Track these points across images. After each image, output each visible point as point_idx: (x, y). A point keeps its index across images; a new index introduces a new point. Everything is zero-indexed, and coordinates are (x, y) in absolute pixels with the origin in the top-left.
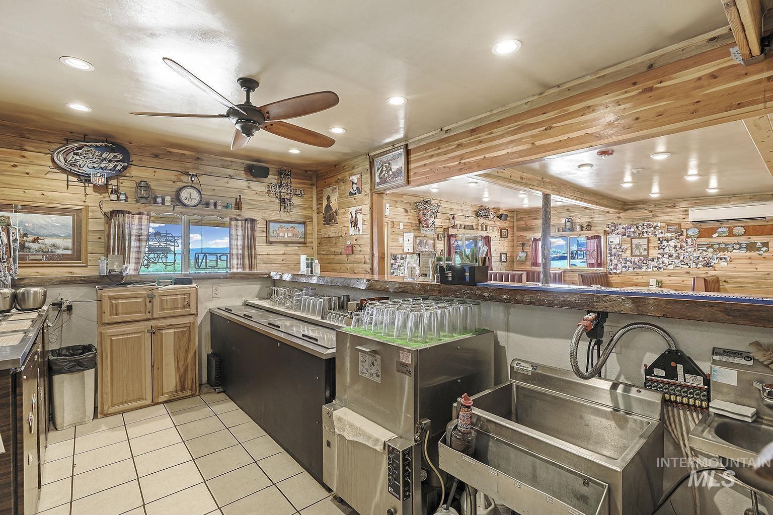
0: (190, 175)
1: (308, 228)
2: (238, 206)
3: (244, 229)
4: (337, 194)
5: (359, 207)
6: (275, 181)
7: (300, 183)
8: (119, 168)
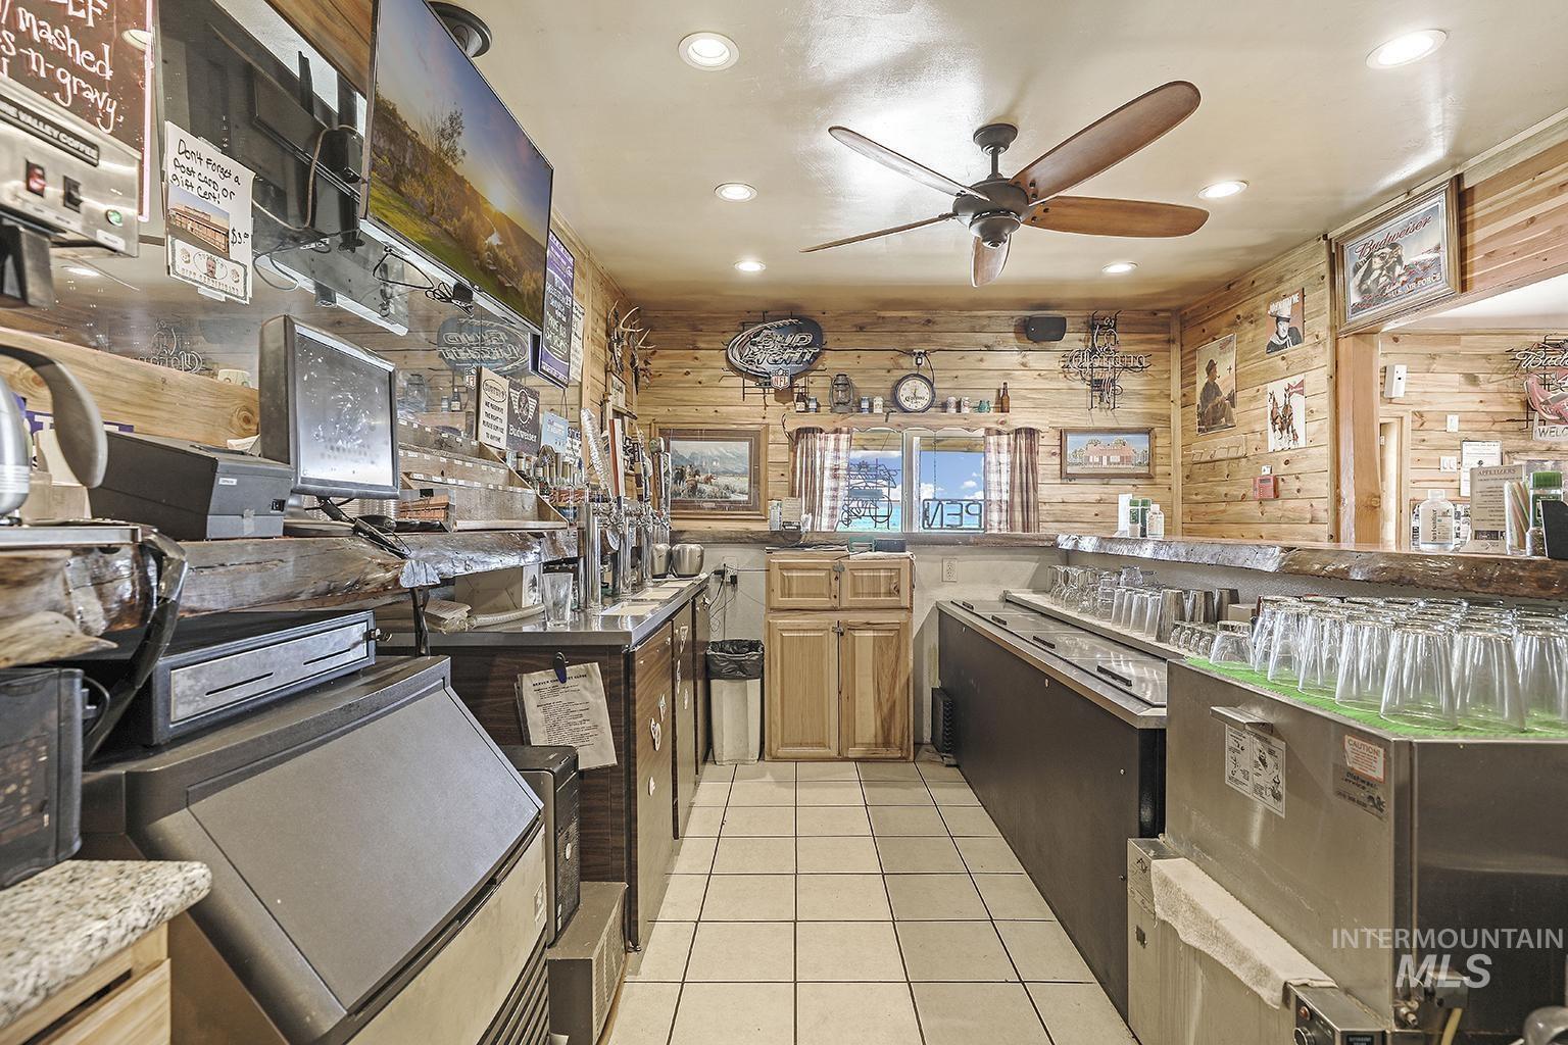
0: (915, 354)
1: (1160, 442)
2: (1002, 405)
3: (1014, 450)
4: (1233, 354)
5: (1298, 378)
6: (1081, 346)
7: (1142, 342)
8: (807, 357)
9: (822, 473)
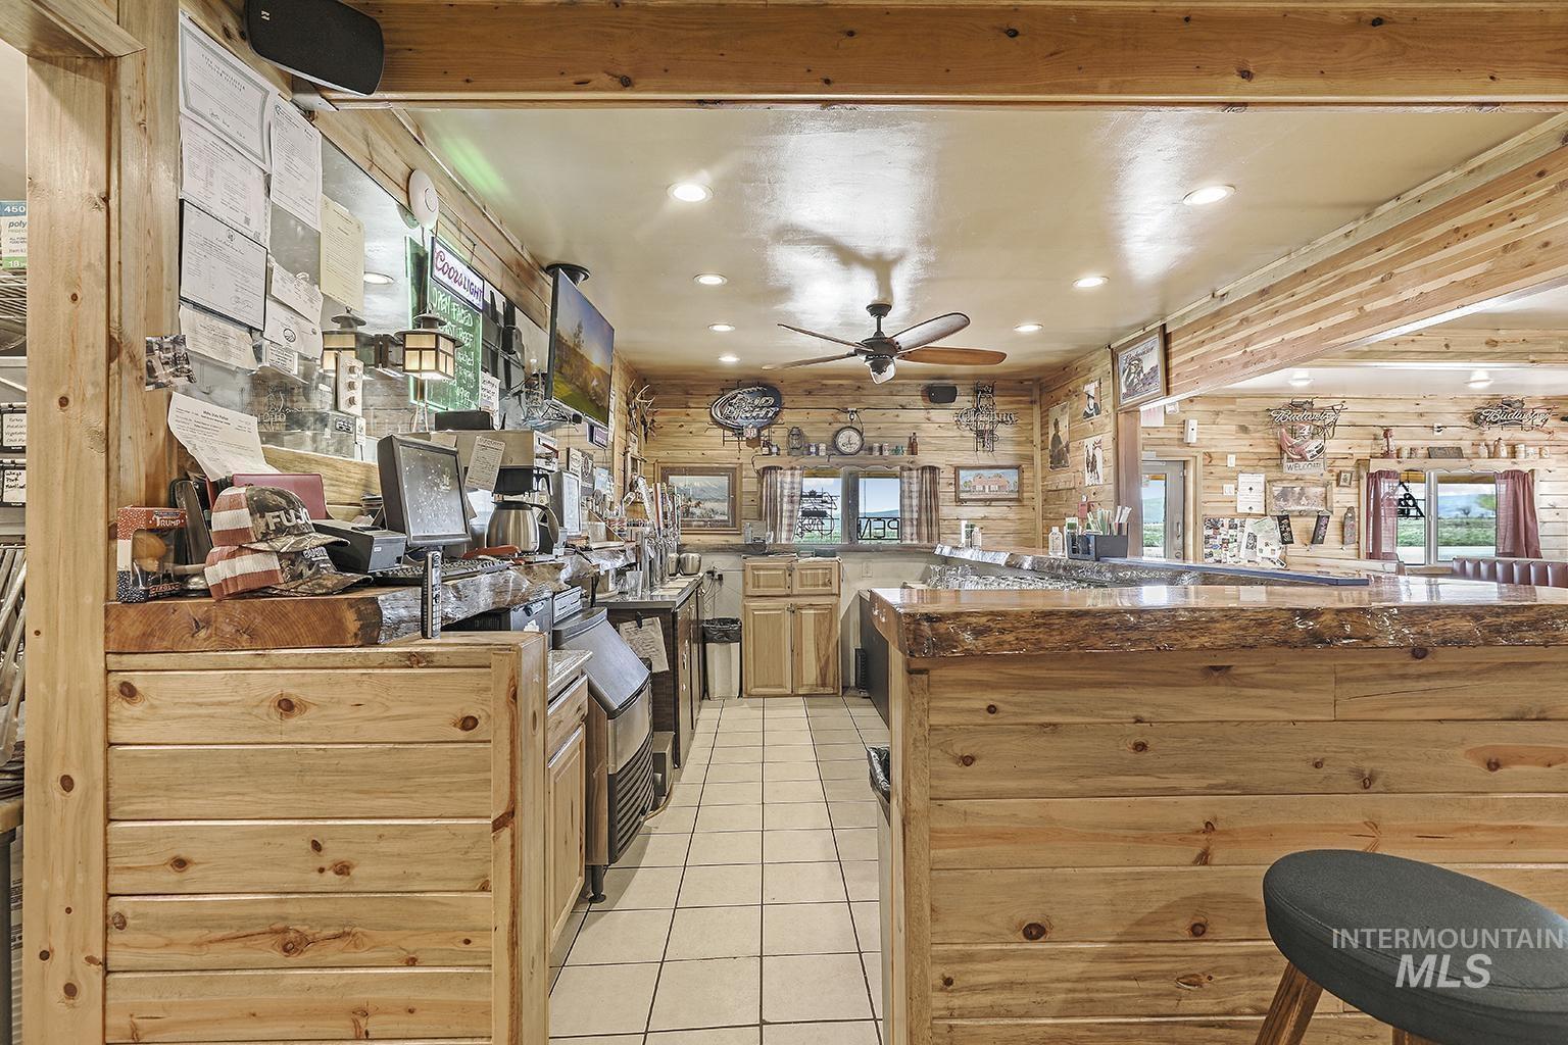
0: (849, 411)
1: (1026, 475)
2: (913, 449)
3: (921, 482)
4: (1067, 416)
5: (1099, 438)
6: (969, 405)
7: (1012, 403)
8: (770, 415)
9: (782, 500)
